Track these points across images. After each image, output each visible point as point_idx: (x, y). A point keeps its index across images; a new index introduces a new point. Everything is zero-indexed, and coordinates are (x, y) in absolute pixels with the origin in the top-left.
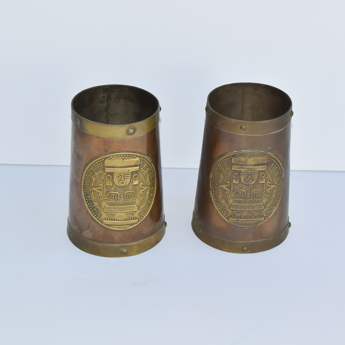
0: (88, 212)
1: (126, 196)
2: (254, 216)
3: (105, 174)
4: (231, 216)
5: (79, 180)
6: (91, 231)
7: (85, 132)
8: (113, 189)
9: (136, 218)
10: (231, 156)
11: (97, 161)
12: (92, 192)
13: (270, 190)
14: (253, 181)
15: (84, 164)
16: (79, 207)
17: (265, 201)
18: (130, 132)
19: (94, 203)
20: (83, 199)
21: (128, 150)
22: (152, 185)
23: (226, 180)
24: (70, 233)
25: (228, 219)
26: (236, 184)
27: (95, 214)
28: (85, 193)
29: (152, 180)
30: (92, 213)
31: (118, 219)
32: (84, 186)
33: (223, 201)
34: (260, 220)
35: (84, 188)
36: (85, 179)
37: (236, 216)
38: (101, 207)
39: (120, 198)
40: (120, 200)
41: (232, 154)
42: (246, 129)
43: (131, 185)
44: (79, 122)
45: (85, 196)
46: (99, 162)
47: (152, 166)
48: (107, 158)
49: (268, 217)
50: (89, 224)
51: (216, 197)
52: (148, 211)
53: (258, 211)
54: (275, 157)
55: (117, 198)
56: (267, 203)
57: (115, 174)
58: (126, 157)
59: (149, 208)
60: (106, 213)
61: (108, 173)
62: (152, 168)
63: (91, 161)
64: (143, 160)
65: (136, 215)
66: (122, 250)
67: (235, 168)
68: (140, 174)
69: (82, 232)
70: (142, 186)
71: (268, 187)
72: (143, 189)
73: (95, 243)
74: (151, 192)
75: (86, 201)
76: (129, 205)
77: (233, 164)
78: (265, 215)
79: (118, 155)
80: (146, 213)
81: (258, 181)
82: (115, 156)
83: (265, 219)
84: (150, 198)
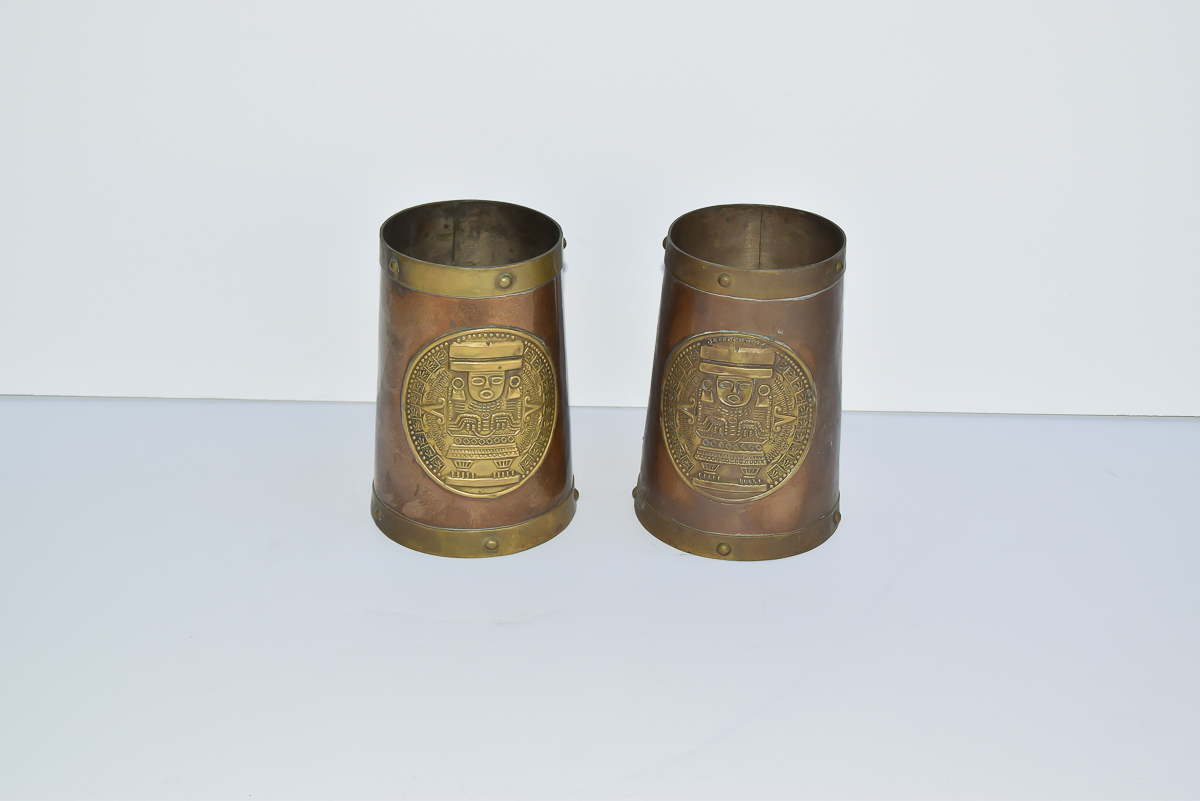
0: (414, 461)
1: (495, 423)
2: (743, 479)
3: (451, 376)
4: (696, 475)
5: (396, 392)
6: (421, 502)
7: (410, 287)
8: (467, 409)
9: (516, 473)
10: (699, 341)
11: (434, 348)
12: (423, 415)
13: (781, 426)
14: (742, 400)
15: (406, 358)
16: (397, 451)
17: (768, 448)
18: (502, 284)
19: (428, 440)
20: (405, 434)
21: (499, 323)
22: (549, 404)
23: (689, 393)
24: (377, 511)
25: (691, 481)
26: (708, 405)
27: (430, 463)
28: (408, 420)
29: (548, 392)
30: (424, 461)
31: (477, 474)
32: (407, 404)
33: (682, 441)
34: (757, 488)
35: (407, 409)
36: (409, 388)
37: (707, 475)
38: (441, 446)
39: (482, 427)
40: (482, 433)
41: (700, 339)
42: (730, 283)
43: (504, 399)
44: (396, 265)
45: (409, 425)
46: (437, 348)
47: (547, 361)
48: (455, 340)
49: (775, 486)
50: (418, 486)
51: (671, 431)
52: (540, 458)
53: (753, 469)
54: (793, 355)
55: (476, 428)
56: (774, 453)
57: (471, 375)
58: (494, 339)
59: (543, 453)
60: (453, 460)
61: (457, 373)
62: (549, 365)
63: (421, 348)
64: (530, 347)
65: (516, 466)
66: (487, 542)
67: (705, 368)
68: (524, 377)
69: (402, 505)
70: (528, 402)
71: (777, 420)
72: (531, 409)
73: (431, 528)
74: (547, 418)
75: (412, 436)
76: (501, 443)
77: (702, 360)
78: (769, 481)
79: (477, 334)
80: (537, 463)
81: (752, 401)
82: (472, 335)
83: (769, 488)
84: (545, 431)
